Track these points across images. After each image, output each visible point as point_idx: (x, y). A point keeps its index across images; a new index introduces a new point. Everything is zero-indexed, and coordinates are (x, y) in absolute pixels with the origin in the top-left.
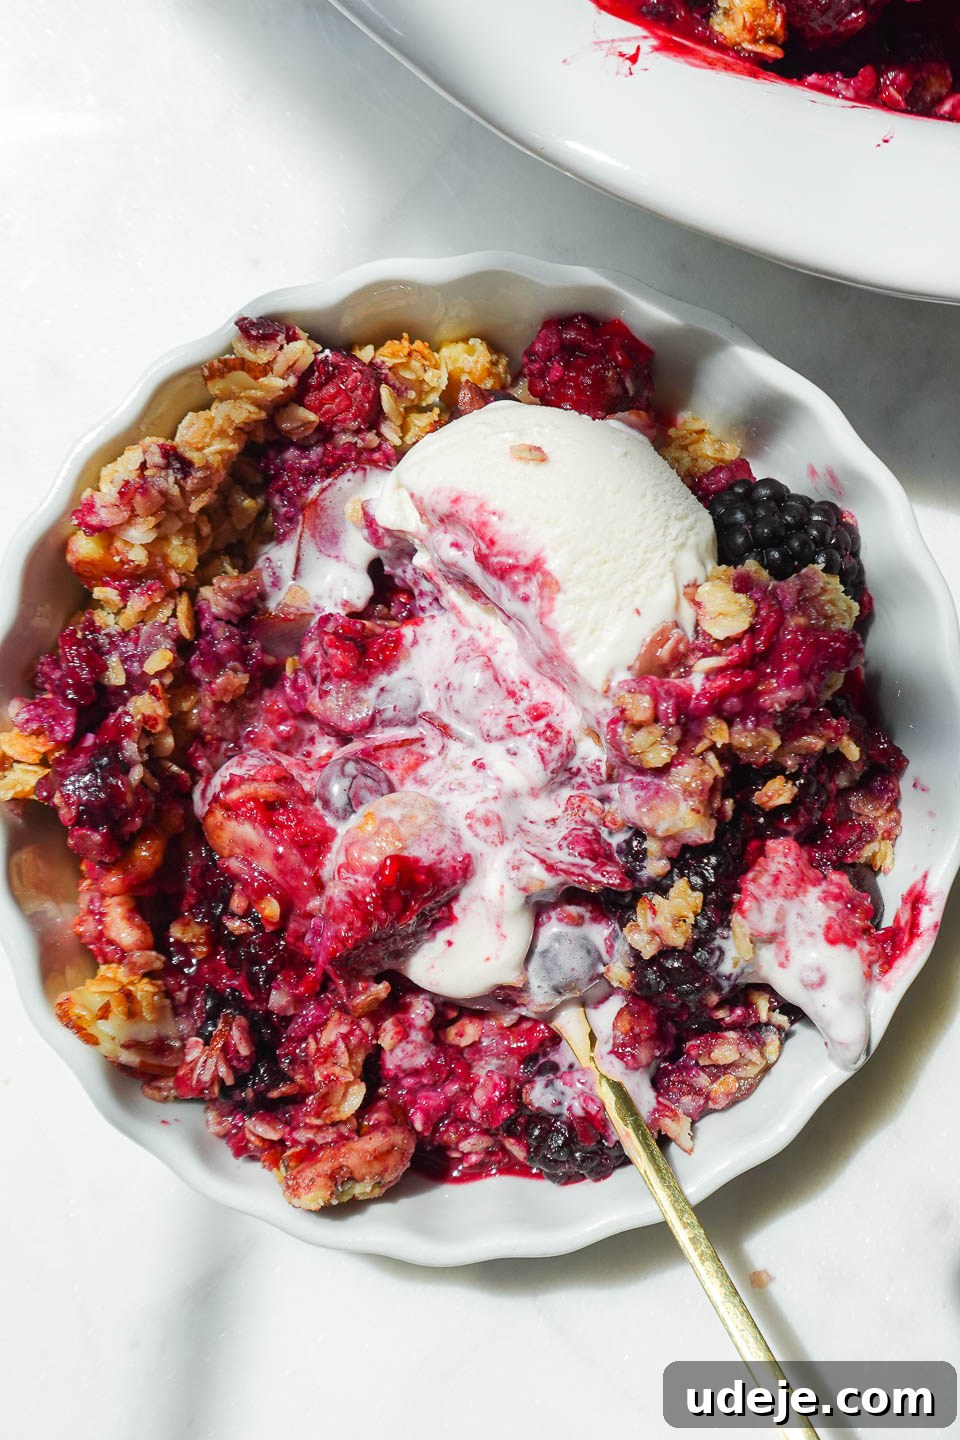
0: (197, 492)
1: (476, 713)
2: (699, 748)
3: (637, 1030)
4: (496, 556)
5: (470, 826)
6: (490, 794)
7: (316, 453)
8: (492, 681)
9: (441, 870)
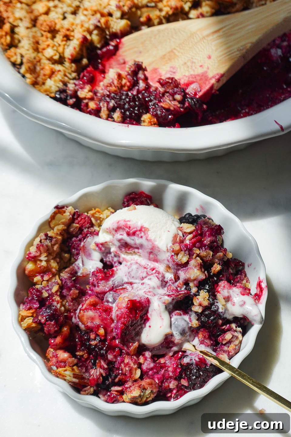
0: (54, 245)
1: (138, 275)
2: (194, 257)
3: (204, 335)
4: (131, 230)
5: (146, 294)
6: (148, 288)
7: (80, 236)
8: (139, 266)
9: (142, 302)
